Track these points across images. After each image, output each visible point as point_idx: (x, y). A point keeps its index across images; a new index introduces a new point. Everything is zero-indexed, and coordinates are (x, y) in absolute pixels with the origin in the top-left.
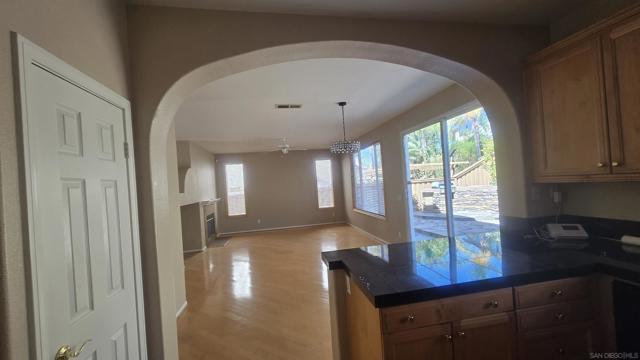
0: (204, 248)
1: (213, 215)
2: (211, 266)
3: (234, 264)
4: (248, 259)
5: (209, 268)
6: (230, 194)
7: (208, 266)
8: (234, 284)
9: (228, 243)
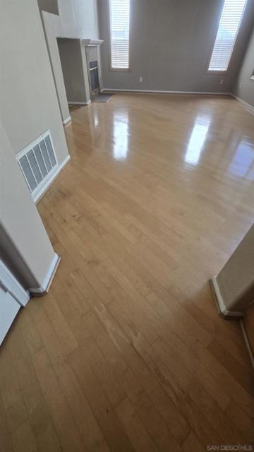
0: (89, 102)
1: (95, 64)
2: (96, 122)
3: (115, 123)
4: (126, 120)
5: (94, 124)
6: (113, 38)
7: (94, 121)
8: (115, 146)
9: (111, 101)
